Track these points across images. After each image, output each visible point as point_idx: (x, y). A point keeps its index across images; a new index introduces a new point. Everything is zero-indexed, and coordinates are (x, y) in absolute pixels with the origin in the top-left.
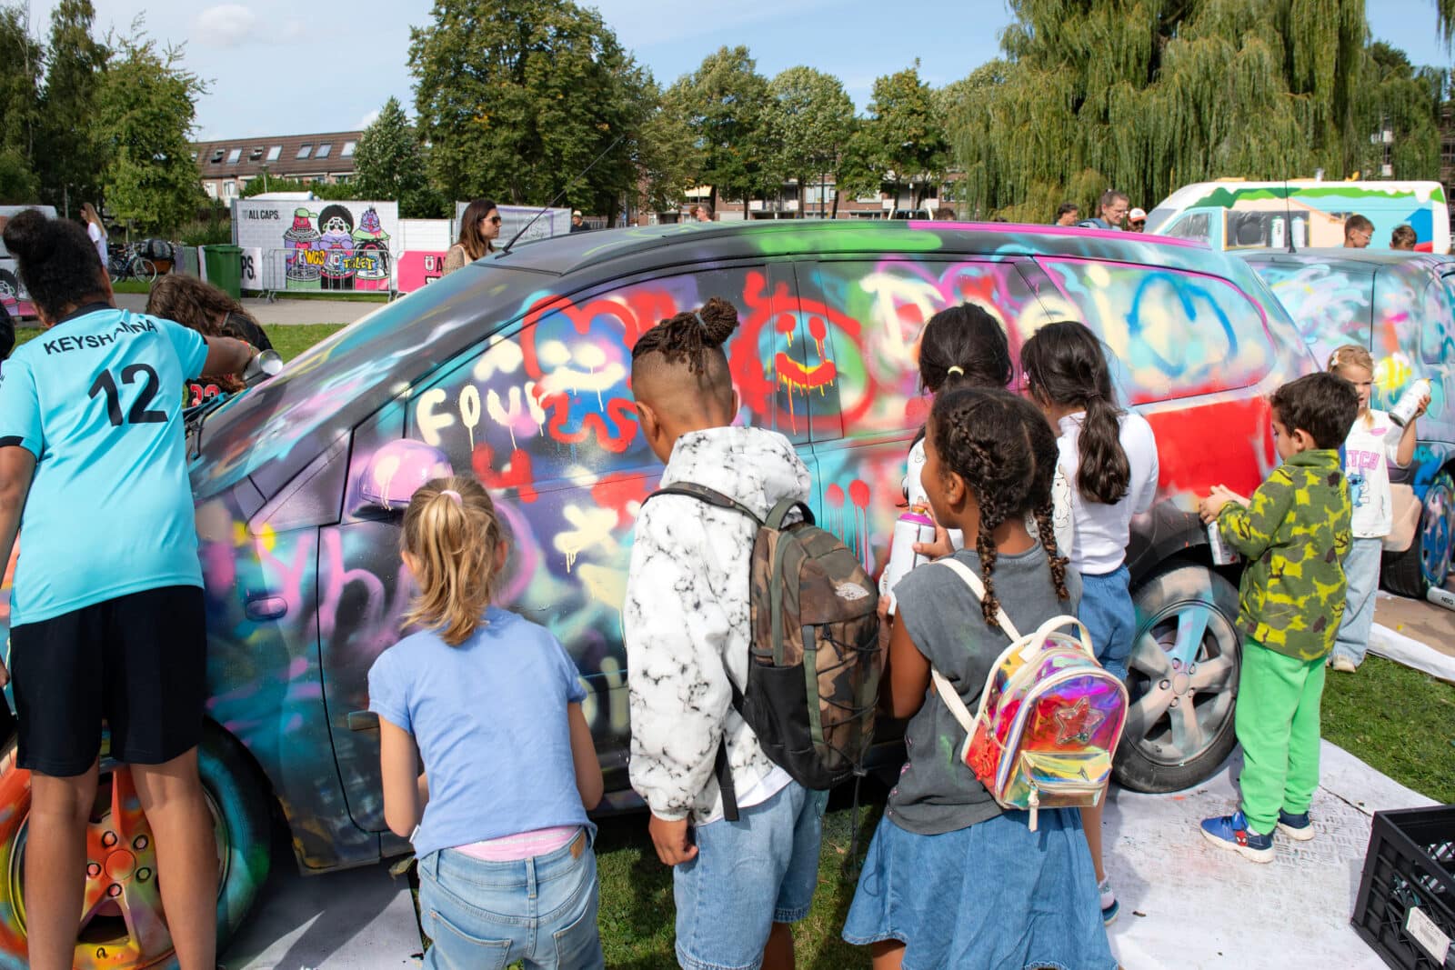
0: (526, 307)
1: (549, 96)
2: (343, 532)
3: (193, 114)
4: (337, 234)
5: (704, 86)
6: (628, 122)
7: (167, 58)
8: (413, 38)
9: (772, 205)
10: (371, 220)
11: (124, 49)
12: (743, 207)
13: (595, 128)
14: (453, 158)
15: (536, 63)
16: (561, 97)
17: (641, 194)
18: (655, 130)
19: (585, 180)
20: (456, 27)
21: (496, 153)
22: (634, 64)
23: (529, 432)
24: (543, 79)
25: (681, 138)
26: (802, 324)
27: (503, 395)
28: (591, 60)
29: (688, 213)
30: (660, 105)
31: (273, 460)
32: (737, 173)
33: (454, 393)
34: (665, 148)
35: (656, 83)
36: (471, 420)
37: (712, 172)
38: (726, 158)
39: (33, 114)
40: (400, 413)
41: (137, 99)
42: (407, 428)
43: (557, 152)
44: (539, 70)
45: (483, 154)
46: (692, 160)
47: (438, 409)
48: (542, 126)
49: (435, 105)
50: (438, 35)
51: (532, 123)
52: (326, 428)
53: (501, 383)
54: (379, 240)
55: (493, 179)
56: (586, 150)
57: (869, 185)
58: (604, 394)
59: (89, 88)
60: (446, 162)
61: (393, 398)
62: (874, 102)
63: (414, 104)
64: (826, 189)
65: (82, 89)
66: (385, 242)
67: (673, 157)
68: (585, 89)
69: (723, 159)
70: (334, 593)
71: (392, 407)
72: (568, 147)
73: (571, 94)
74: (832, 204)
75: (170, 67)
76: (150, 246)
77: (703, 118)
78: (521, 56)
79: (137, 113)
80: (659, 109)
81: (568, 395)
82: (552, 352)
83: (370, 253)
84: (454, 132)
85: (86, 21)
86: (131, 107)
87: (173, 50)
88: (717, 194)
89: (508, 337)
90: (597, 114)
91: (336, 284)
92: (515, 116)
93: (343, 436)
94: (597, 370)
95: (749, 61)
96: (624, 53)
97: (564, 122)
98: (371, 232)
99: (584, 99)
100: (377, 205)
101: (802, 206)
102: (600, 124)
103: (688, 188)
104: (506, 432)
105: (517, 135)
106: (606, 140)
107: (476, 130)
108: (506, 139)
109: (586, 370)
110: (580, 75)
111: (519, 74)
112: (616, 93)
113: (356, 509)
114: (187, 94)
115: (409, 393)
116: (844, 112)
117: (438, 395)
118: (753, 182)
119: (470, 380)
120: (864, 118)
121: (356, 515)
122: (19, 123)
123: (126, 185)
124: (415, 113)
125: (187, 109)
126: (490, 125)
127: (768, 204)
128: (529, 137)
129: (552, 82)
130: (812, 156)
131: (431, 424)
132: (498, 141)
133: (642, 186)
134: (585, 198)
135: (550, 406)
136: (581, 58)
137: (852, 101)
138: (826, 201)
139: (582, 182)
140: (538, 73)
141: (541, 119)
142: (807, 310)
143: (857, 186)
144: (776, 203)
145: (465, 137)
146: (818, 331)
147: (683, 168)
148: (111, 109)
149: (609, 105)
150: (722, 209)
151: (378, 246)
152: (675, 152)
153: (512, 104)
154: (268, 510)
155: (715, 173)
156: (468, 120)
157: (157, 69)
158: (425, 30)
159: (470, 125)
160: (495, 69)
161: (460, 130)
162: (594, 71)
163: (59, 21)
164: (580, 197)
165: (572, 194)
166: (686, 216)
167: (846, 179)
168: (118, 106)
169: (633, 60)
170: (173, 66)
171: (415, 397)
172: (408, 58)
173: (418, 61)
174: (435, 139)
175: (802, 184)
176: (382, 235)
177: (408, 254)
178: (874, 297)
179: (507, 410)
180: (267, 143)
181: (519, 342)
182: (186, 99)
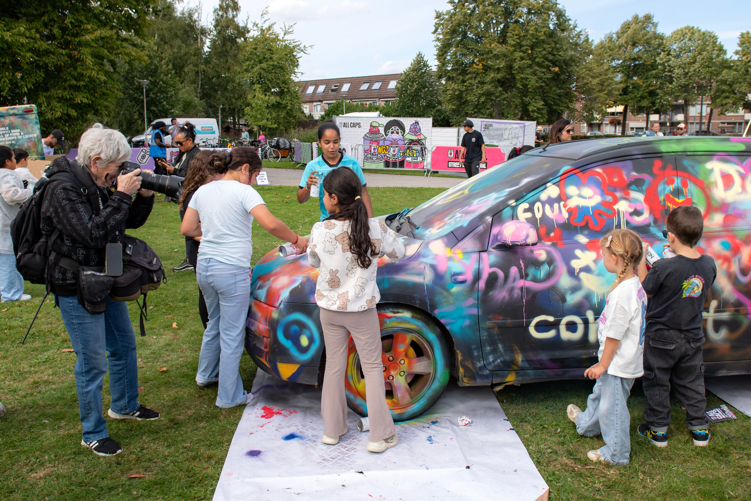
0: (561, 172)
1: (521, 51)
2: (489, 254)
3: (298, 65)
4: (395, 136)
5: (622, 41)
6: (571, 66)
7: (283, 33)
8: (437, 18)
9: (665, 117)
10: (415, 128)
11: (255, 28)
12: (645, 119)
13: (550, 70)
14: (459, 90)
15: (514, 31)
16: (530, 52)
17: (577, 110)
18: (589, 71)
19: (543, 103)
20: (463, 10)
21: (486, 87)
22: (576, 29)
23: (561, 221)
24: (518, 41)
25: (606, 75)
26: (678, 182)
27: (552, 207)
28: (549, 28)
29: (608, 122)
30: (592, 54)
31: (461, 227)
32: (642, 98)
33: (532, 205)
34: (595, 81)
35: (590, 40)
36: (538, 215)
37: (625, 96)
38: (636, 87)
39: (203, 67)
40: (511, 211)
41: (264, 58)
42: (514, 217)
43: (525, 86)
44: (516, 35)
45: (478, 87)
46: (613, 89)
47: (526, 211)
48: (516, 70)
49: (449, 58)
50: (452, 16)
51: (510, 67)
52: (482, 216)
53: (551, 201)
54: (420, 140)
55: (483, 102)
56: (543, 84)
57: (734, 104)
58: (592, 207)
59: (236, 52)
60: (455, 92)
61: (508, 206)
62: (740, 49)
63: (436, 57)
64: (704, 107)
65: (232, 53)
66: (423, 141)
67: (600, 87)
68: (545, 46)
69: (634, 88)
70: (485, 276)
71: (508, 209)
72: (533, 82)
73: (536, 49)
74: (708, 116)
75: (285, 39)
76: (278, 142)
77: (621, 61)
78: (504, 26)
79: (264, 65)
80: (591, 56)
81: (577, 207)
82: (572, 190)
83: (415, 147)
84: (460, 74)
85: (235, 13)
86: (260, 62)
87: (287, 28)
88: (628, 110)
89: (554, 184)
90: (551, 61)
91: (394, 165)
92: (499, 64)
93: (489, 219)
94: (589, 198)
95: (653, 23)
96: (570, 22)
97: (530, 66)
98: (415, 135)
99: (544, 52)
100: (420, 120)
101: (686, 118)
102: (553, 67)
103: (610, 107)
104: (552, 220)
105: (499, 76)
106: (556, 77)
107: (474, 72)
108: (492, 78)
109: (585, 198)
110: (542, 38)
111: (503, 39)
112: (565, 48)
113: (495, 246)
114: (295, 54)
115: (514, 204)
116: (718, 56)
117: (526, 205)
118: (653, 103)
119: (539, 200)
120: (733, 58)
121: (494, 248)
122: (194, 73)
123: (258, 107)
124: (437, 62)
125: (294, 63)
126: (483, 69)
127: (662, 117)
128: (508, 76)
129: (524, 43)
130: (695, 85)
131: (523, 216)
132: (488, 79)
133: (578, 106)
134: (542, 114)
135: (570, 211)
136: (543, 27)
137: (724, 48)
138: (704, 114)
139: (540, 104)
140: (516, 37)
141: (516, 65)
142: (681, 176)
143: (726, 104)
144: (668, 117)
145: (467, 77)
146: (685, 185)
147: (607, 94)
148: (248, 63)
149: (560, 55)
150: (631, 120)
151: (419, 143)
152: (602, 84)
153: (497, 57)
154: (460, 244)
155: (628, 97)
156: (470, 66)
157: (276, 39)
158: (444, 12)
159: (471, 70)
160: (487, 36)
161: (464, 72)
162: (551, 34)
163: (218, 15)
164: (539, 113)
165: (533, 111)
166: (606, 124)
167: (718, 100)
168: (252, 61)
169: (576, 26)
170: (287, 37)
171: (517, 206)
172: (433, 29)
173: (439, 31)
174: (449, 79)
175: (687, 103)
176: (422, 137)
177: (438, 148)
178: (711, 171)
179: (553, 212)
180: (342, 81)
181: (558, 186)
182: (294, 56)
